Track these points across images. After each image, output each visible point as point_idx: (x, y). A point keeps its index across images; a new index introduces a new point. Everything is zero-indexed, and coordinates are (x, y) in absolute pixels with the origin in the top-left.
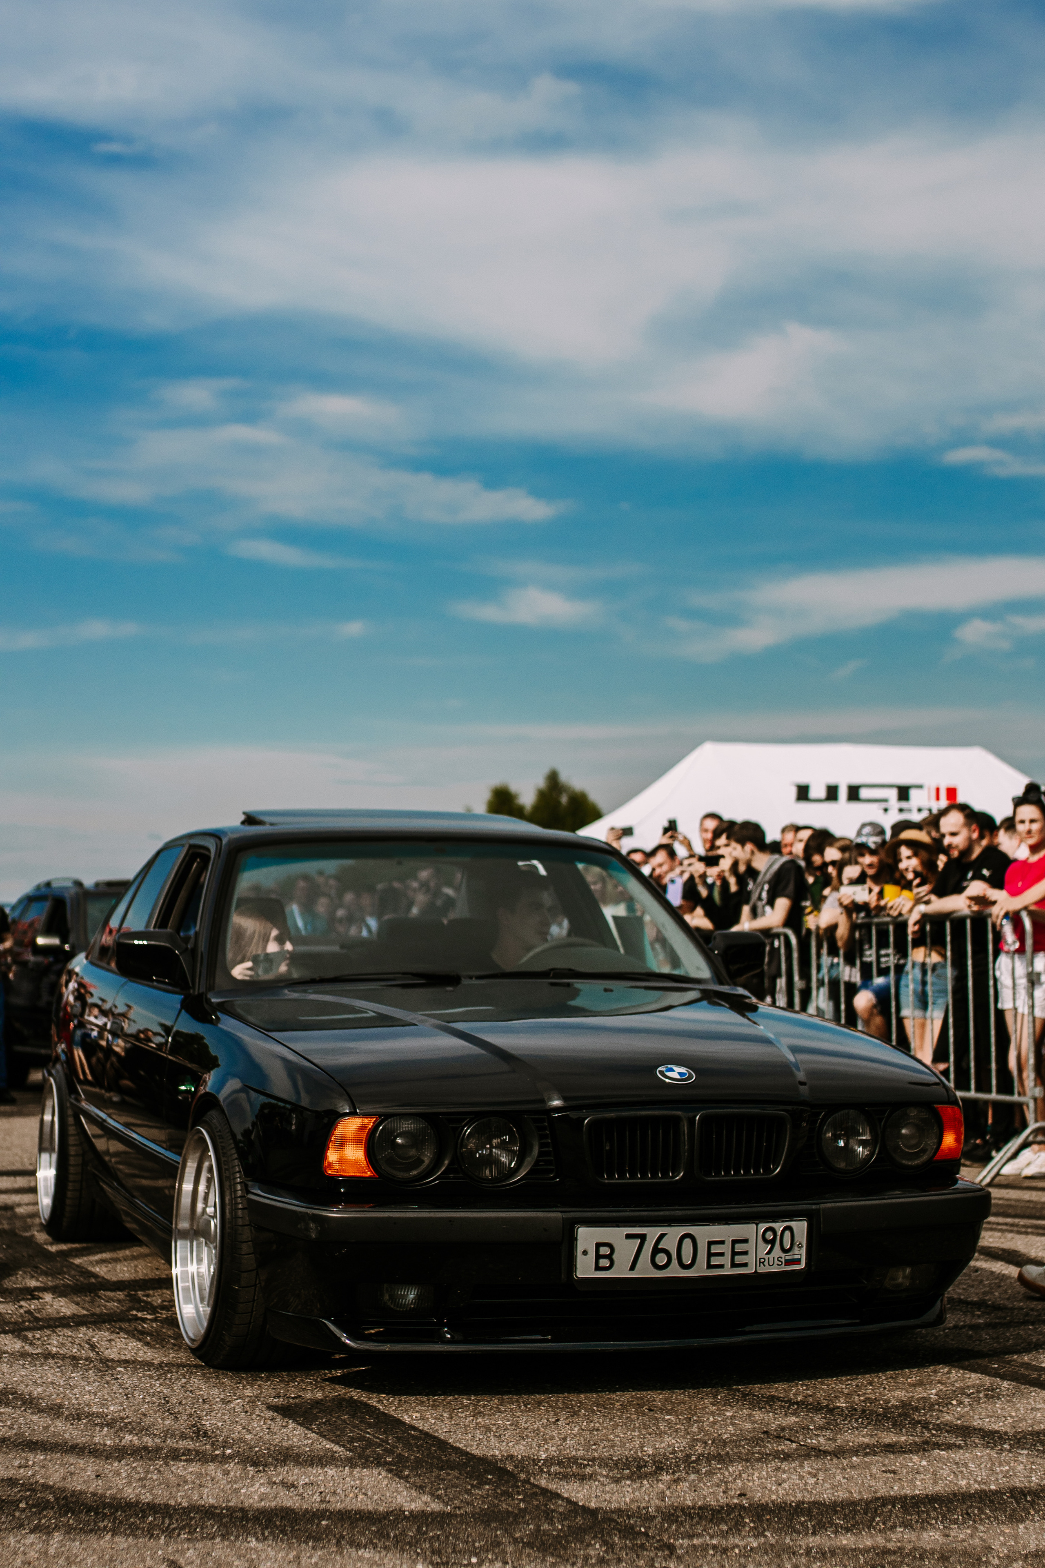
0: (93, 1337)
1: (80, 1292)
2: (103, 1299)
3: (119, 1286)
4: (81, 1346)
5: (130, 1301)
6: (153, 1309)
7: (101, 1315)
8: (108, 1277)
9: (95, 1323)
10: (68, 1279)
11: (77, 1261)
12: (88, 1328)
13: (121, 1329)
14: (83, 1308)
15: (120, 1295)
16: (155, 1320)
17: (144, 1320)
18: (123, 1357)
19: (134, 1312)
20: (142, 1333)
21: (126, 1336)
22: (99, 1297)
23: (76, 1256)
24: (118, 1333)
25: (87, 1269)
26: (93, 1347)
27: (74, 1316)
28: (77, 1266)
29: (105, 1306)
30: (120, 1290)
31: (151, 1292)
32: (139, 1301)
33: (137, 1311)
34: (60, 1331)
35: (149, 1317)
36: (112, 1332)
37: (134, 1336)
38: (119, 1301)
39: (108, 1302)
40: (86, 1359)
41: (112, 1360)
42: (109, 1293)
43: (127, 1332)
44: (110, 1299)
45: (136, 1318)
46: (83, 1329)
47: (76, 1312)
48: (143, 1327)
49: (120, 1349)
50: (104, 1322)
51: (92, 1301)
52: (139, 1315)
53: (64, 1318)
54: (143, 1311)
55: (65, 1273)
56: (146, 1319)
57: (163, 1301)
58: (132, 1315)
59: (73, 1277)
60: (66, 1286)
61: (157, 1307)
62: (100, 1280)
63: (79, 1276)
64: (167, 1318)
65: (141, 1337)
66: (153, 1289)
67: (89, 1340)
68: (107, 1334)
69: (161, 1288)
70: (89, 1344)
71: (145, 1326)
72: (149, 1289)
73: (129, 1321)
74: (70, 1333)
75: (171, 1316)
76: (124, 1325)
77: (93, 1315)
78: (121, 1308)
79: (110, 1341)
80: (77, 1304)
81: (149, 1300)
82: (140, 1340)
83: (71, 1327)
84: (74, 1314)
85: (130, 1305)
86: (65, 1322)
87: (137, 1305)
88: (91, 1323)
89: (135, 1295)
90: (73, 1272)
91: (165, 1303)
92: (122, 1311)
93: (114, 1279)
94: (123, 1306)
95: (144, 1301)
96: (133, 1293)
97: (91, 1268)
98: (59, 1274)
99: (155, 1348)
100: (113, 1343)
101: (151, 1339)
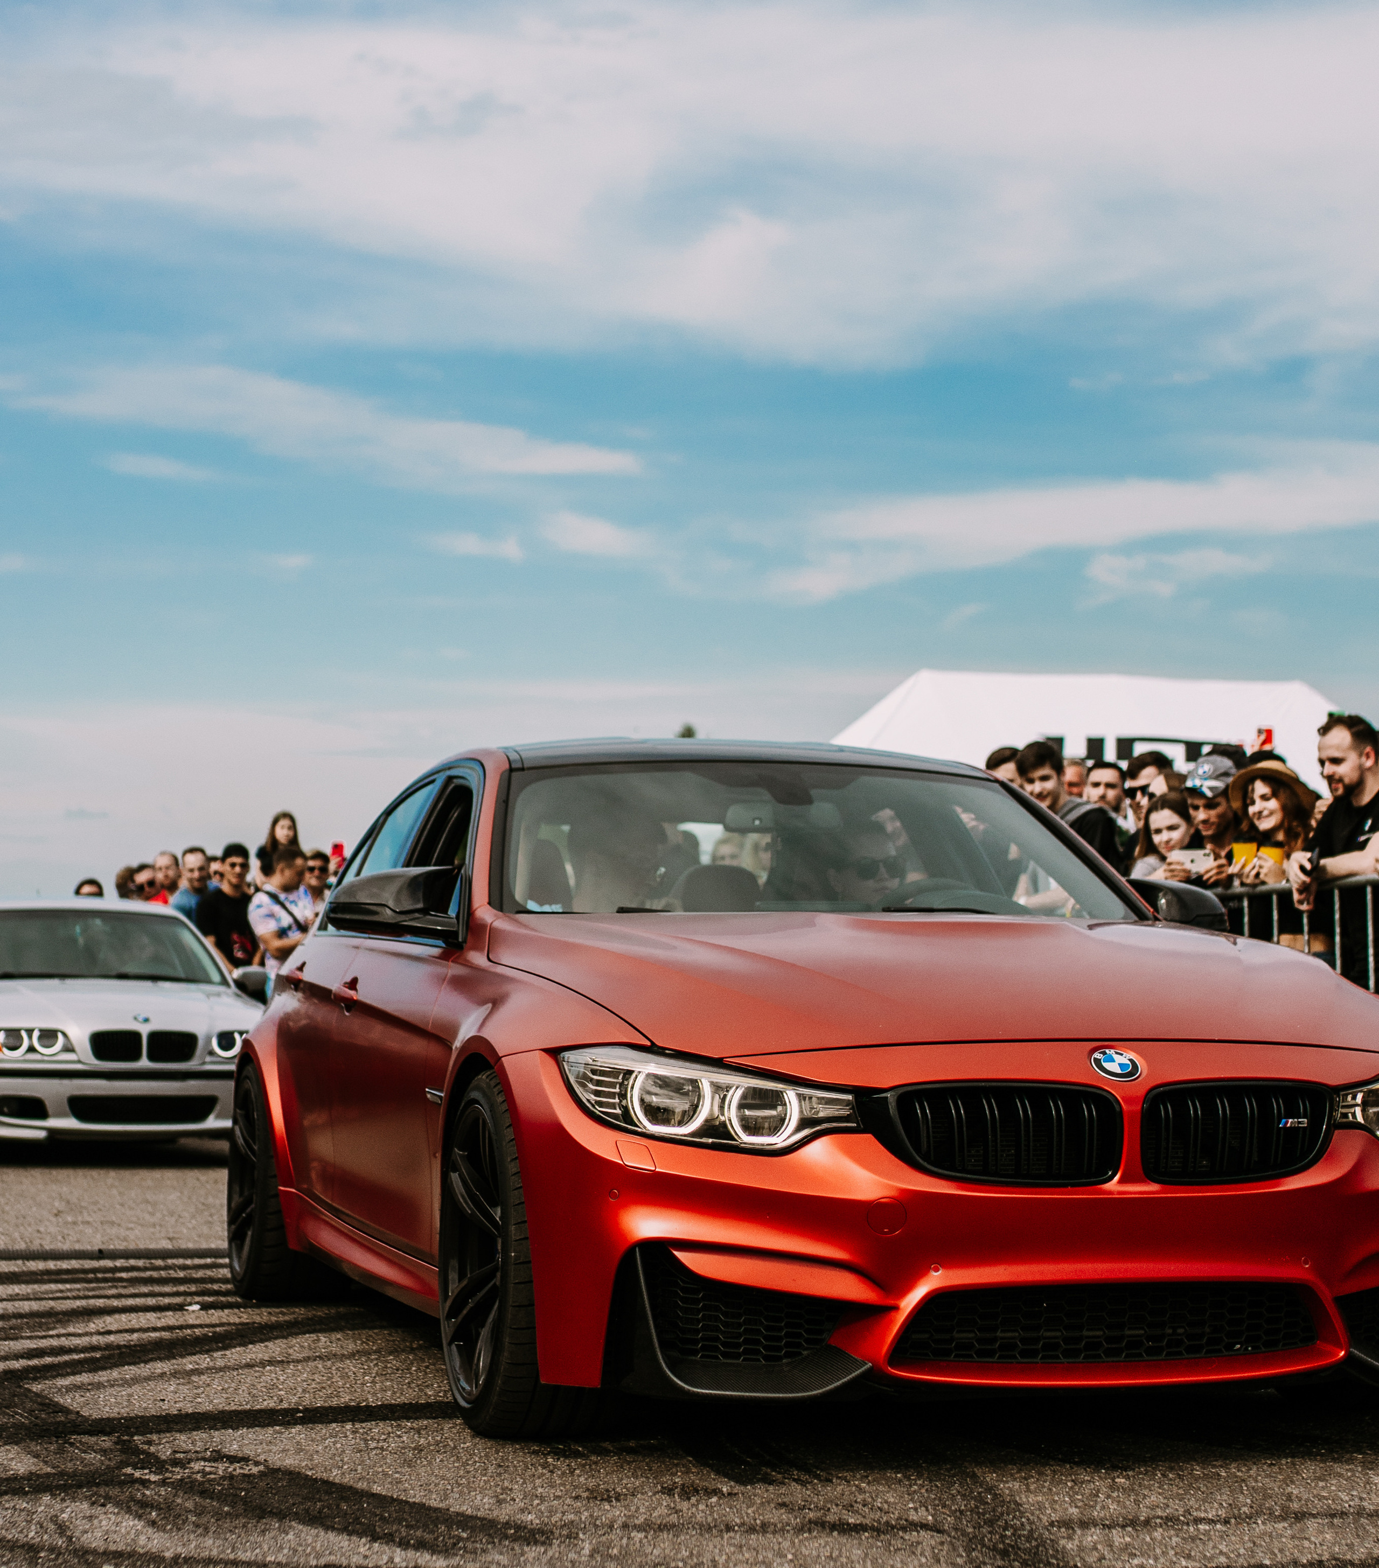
0: (63, 1511)
1: (41, 1437)
2: (77, 1448)
3: (102, 1427)
4: (41, 1527)
5: (123, 1451)
6: (159, 1465)
7: (74, 1475)
8: (85, 1412)
9: (65, 1488)
10: (22, 1416)
11: (36, 1387)
12: (53, 1496)
13: (108, 1498)
14: (46, 1462)
15: (106, 1442)
16: (164, 1483)
17: (145, 1483)
18: (113, 1547)
19: (129, 1470)
20: (145, 1504)
21: (116, 1511)
22: (72, 1444)
23: (35, 1379)
24: (103, 1505)
25: (51, 1400)
26: (62, 1529)
27: (30, 1476)
28: (37, 1394)
29: (82, 1461)
30: (106, 1434)
31: (155, 1437)
32: (137, 1451)
33: (135, 1468)
34: (6, 1501)
35: (153, 1478)
36: (93, 1504)
37: (129, 1511)
38: (104, 1452)
39: (85, 1452)
40: (52, 1549)
41: (94, 1552)
42: (85, 1439)
43: (118, 1504)
44: (88, 1449)
45: (133, 1481)
46: (46, 1498)
47: (33, 1469)
48: (144, 1494)
49: (107, 1532)
50: (80, 1486)
51: (61, 1451)
52: (137, 1474)
53: (15, 1478)
54: (143, 1468)
55: (16, 1406)
56: (149, 1481)
57: (175, 1452)
58: (125, 1475)
59: (31, 1411)
60: (19, 1426)
61: (164, 1461)
62: (73, 1417)
63: (39, 1411)
64: (182, 1480)
65: (140, 1512)
66: (159, 1432)
67: (56, 1516)
68: (85, 1505)
69: (169, 1430)
70: (55, 1523)
71: (148, 1493)
72: (151, 1433)
73: (122, 1484)
74: (25, 1505)
75: (189, 1477)
76: (114, 1491)
77: (62, 1474)
78: (107, 1462)
79: (91, 1518)
80: (37, 1456)
81: (152, 1449)
82: (140, 1517)
83: (26, 1493)
84: (31, 1473)
85: (124, 1457)
86: (16, 1485)
87: (134, 1459)
88: (58, 1487)
89: (129, 1441)
90: (29, 1405)
91: (178, 1455)
92: (108, 1467)
93: (95, 1415)
94: (110, 1459)
95: (144, 1452)
96: (126, 1438)
97: (58, 1399)
98: (7, 1407)
99: (164, 1531)
100: (96, 1522)
101: (158, 1515)
